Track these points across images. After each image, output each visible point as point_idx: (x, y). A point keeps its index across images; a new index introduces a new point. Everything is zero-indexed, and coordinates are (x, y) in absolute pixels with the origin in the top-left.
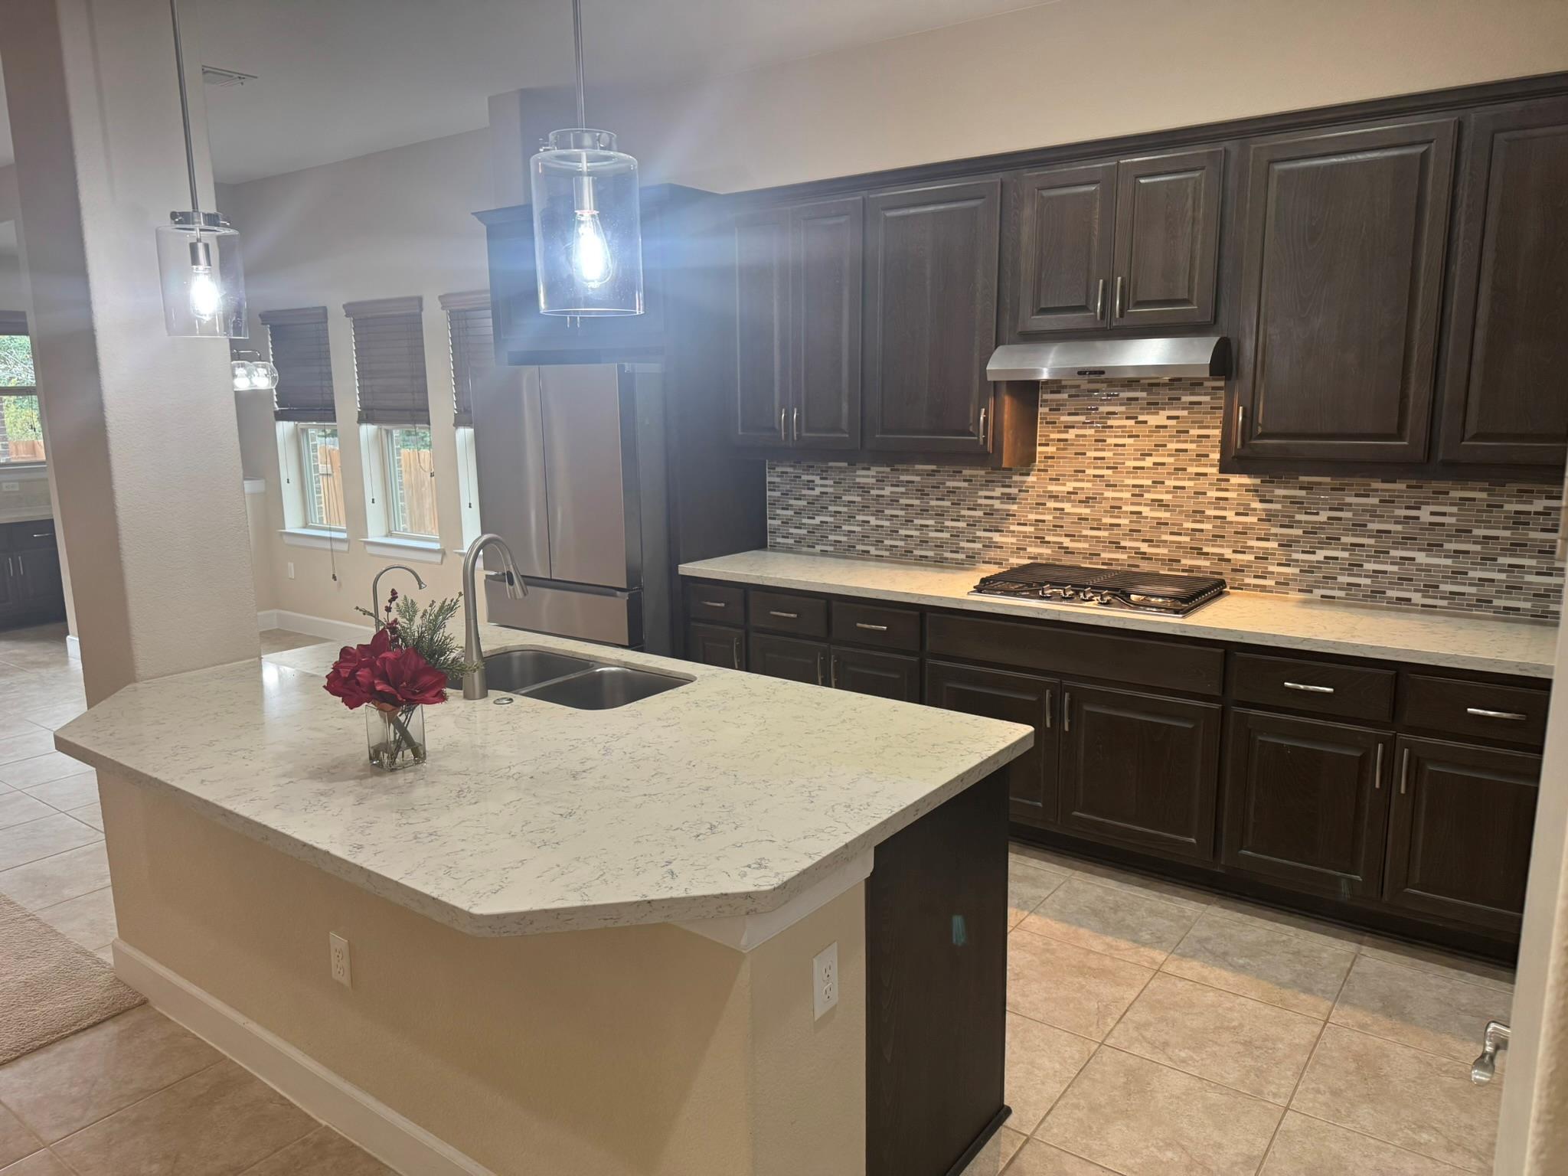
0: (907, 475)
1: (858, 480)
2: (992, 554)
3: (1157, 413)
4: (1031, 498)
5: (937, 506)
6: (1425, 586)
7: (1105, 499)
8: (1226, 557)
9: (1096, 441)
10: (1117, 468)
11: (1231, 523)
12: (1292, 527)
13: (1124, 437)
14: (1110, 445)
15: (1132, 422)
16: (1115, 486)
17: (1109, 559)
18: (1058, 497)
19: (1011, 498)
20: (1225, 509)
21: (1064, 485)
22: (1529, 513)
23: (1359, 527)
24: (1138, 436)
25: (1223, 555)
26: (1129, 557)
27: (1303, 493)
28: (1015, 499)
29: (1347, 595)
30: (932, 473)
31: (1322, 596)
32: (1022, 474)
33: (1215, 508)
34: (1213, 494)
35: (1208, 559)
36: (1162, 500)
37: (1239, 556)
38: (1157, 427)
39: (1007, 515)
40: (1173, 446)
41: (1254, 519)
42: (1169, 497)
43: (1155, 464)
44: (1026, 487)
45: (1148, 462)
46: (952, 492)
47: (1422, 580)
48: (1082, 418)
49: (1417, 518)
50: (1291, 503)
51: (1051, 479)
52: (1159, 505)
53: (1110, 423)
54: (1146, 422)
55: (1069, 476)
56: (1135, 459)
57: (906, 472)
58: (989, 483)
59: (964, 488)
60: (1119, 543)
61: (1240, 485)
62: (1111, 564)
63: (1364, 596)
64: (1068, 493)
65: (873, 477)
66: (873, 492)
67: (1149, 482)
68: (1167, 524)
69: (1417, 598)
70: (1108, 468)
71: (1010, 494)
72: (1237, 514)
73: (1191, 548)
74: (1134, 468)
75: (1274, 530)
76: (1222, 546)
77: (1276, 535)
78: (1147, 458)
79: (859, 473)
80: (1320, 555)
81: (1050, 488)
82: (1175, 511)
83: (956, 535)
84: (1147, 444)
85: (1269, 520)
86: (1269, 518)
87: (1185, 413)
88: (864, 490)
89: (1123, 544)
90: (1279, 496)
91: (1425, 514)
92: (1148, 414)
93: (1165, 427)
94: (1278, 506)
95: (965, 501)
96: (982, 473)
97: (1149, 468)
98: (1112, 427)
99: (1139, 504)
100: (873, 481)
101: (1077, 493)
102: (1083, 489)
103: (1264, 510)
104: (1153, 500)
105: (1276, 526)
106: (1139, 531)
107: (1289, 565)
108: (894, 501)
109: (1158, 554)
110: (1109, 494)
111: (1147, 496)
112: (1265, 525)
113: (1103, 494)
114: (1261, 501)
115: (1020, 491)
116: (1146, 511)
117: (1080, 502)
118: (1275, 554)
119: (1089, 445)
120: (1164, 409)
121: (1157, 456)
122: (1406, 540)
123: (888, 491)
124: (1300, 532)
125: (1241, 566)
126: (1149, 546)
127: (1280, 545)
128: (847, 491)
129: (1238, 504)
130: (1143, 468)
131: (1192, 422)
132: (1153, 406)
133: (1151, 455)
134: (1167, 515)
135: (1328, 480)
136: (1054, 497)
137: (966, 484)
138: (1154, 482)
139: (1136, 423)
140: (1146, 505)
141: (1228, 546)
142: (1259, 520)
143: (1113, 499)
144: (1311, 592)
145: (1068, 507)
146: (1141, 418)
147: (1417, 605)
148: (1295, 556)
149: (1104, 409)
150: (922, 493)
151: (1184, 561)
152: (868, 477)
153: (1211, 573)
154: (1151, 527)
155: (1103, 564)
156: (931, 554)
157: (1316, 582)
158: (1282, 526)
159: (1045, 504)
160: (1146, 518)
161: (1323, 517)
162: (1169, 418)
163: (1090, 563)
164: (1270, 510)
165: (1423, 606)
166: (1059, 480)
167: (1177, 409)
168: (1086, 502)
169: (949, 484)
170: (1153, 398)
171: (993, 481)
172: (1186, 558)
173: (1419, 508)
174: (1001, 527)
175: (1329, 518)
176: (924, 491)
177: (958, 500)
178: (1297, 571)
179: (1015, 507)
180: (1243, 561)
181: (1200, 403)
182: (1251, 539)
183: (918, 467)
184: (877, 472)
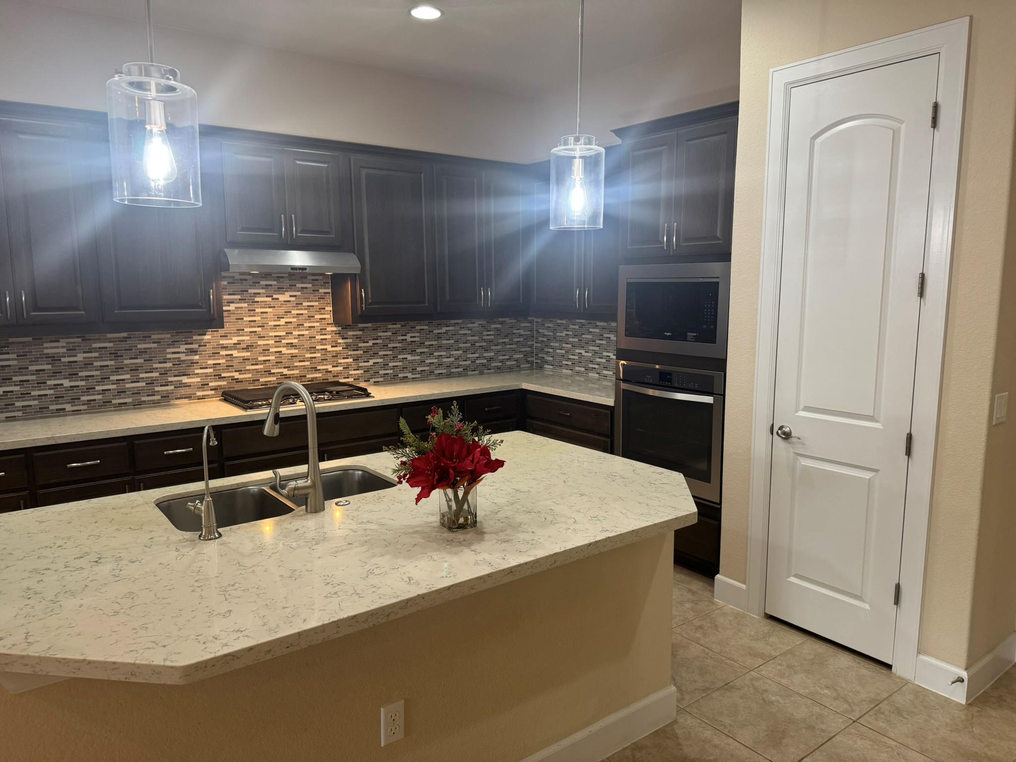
0: (99, 342)
1: (46, 351)
2: (183, 391)
3: (284, 294)
4: (209, 349)
5: (131, 364)
6: (412, 369)
7: (259, 345)
8: (329, 370)
9: (249, 310)
10: (264, 326)
11: (330, 351)
12: (358, 350)
13: (266, 308)
14: (258, 313)
15: (270, 299)
16: (264, 337)
17: (265, 382)
18: (228, 347)
19: (193, 352)
20: (326, 344)
21: (231, 339)
22: (441, 333)
23: (385, 346)
24: (275, 307)
25: (327, 369)
26: (277, 378)
27: (360, 333)
28: (197, 351)
29: (384, 379)
30: (124, 339)
31: (374, 382)
32: (199, 335)
33: (321, 345)
34: (319, 337)
35: (320, 373)
36: (292, 343)
37: (336, 369)
38: (285, 301)
39: (192, 363)
40: (294, 312)
41: (340, 348)
42: (296, 341)
43: (286, 323)
44: (204, 343)
45: (282, 322)
46: (144, 352)
47: (410, 367)
48: (239, 297)
49: (406, 340)
50: (356, 338)
51: (221, 336)
52: (291, 346)
53: (256, 299)
54: (278, 299)
55: (234, 333)
56: (274, 321)
57: (99, 340)
58: (174, 343)
59: (155, 348)
60: (270, 371)
61: (332, 331)
62: (267, 385)
63: (391, 378)
64: (234, 344)
65: (62, 347)
66: (63, 360)
67: (284, 333)
68: (297, 356)
69: (410, 375)
70: (258, 327)
71: (193, 349)
72: (332, 347)
73: (311, 368)
74: (274, 326)
75: (350, 353)
76: (326, 365)
77: (351, 355)
78: (281, 320)
79: (46, 345)
80: (371, 362)
81: (222, 342)
82: (300, 348)
83: (151, 382)
84: (281, 311)
85: (347, 348)
86: (347, 347)
87: (299, 293)
88: (54, 359)
89: (273, 371)
90: (350, 335)
91: (408, 338)
92: (279, 294)
93: (290, 301)
94: (351, 341)
95: (156, 357)
96: (169, 336)
97: (282, 325)
98: (258, 302)
99: (280, 347)
100: (64, 350)
101: (240, 344)
102: (244, 341)
103: (345, 343)
104: (287, 344)
105: (350, 351)
106: (281, 362)
107: (358, 370)
108: (87, 365)
109: (294, 374)
110: (260, 342)
111: (283, 341)
112: (346, 351)
113: (257, 343)
114: (342, 339)
115: (200, 346)
116: (284, 350)
117: (243, 349)
118: (352, 365)
119: (245, 313)
120: (288, 291)
121: (286, 318)
122: (403, 350)
123: (80, 357)
124: (361, 352)
125: (337, 373)
126: (288, 370)
127: (353, 360)
128: (36, 361)
129: (332, 341)
130: (279, 325)
131: (304, 298)
132: (280, 290)
133: (283, 318)
134: (296, 351)
135: (369, 325)
136: (225, 348)
137: (155, 345)
138: (286, 333)
139: (272, 299)
140: (283, 347)
141: (329, 364)
142: (343, 348)
143: (264, 345)
144: (369, 381)
145: (235, 353)
146: (275, 296)
147: (410, 379)
148: (361, 364)
149: (251, 291)
150: (116, 355)
151: (308, 376)
152: (58, 347)
153: (323, 380)
154: (288, 359)
155: (261, 385)
156: (129, 400)
157: (371, 376)
158: (353, 350)
159: (219, 353)
160: (285, 354)
161: (370, 343)
162: (291, 296)
163: (253, 386)
164: (347, 343)
165: (412, 378)
166: (227, 336)
167: (295, 291)
168: (247, 348)
169: (139, 346)
170: (281, 285)
171: (178, 341)
172: (309, 374)
173: (406, 335)
174: (190, 371)
175: (373, 344)
176: (117, 353)
177: (149, 357)
178: (362, 372)
179: (197, 357)
180: (338, 371)
181: (306, 288)
182: (340, 359)
183: (109, 336)
184: (67, 343)
